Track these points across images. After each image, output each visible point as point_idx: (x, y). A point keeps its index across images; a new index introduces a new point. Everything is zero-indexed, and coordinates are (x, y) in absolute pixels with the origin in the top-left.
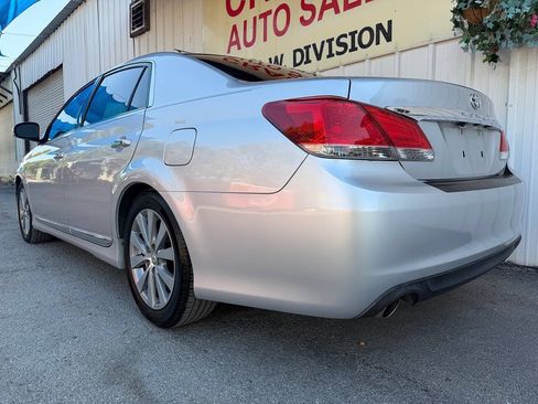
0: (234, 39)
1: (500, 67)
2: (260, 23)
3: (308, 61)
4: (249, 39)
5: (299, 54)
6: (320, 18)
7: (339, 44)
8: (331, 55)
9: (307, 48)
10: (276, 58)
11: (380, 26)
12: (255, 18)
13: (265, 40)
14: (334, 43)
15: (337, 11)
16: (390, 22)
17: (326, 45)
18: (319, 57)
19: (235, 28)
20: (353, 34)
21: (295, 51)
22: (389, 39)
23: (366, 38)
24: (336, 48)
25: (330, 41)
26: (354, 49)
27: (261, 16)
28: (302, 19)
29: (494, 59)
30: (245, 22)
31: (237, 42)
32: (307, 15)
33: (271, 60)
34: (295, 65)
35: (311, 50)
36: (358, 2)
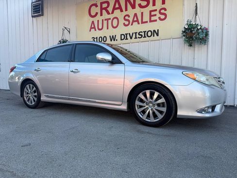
0: (93, 26)
1: (192, 48)
2: (105, 22)
3: (127, 39)
4: (100, 27)
5: (123, 36)
6: (132, 25)
7: (139, 34)
8: (136, 38)
9: (126, 34)
10: (113, 36)
11: (154, 31)
12: (103, 20)
13: (108, 28)
15: (139, 23)
16: (158, 30)
17: (134, 34)
18: (131, 38)
19: (93, 22)
20: (145, 32)
21: (121, 35)
22: (158, 35)
23: (149, 34)
24: (138, 36)
25: (136, 33)
26: (145, 37)
27: (105, 20)
28: (124, 24)
29: (191, 46)
30: (98, 21)
31: (94, 28)
32: (127, 23)
33: (110, 36)
34: (121, 40)
35: (128, 35)
36: (147, 22)
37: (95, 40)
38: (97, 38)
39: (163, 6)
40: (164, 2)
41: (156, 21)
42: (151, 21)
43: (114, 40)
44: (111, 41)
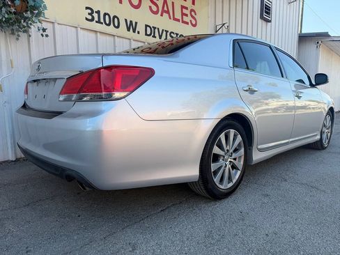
3: (154, 37)
5: (148, 29)
6: (162, 15)
7: (170, 36)
8: (166, 39)
9: (155, 28)
10: (131, 22)
13: (121, 3)
14: (168, 34)
15: (170, 18)
17: (164, 33)
18: (160, 37)
20: (177, 34)
21: (146, 26)
25: (167, 32)
28: (150, 7)
32: (154, 8)
33: (126, 20)
34: (146, 34)
35: (156, 30)
36: (178, 20)
37: (95, 15)
38: (98, 12)
39: (193, 7)
40: (193, 3)
41: (187, 23)
42: (183, 22)
43: (134, 31)
44: (129, 30)
